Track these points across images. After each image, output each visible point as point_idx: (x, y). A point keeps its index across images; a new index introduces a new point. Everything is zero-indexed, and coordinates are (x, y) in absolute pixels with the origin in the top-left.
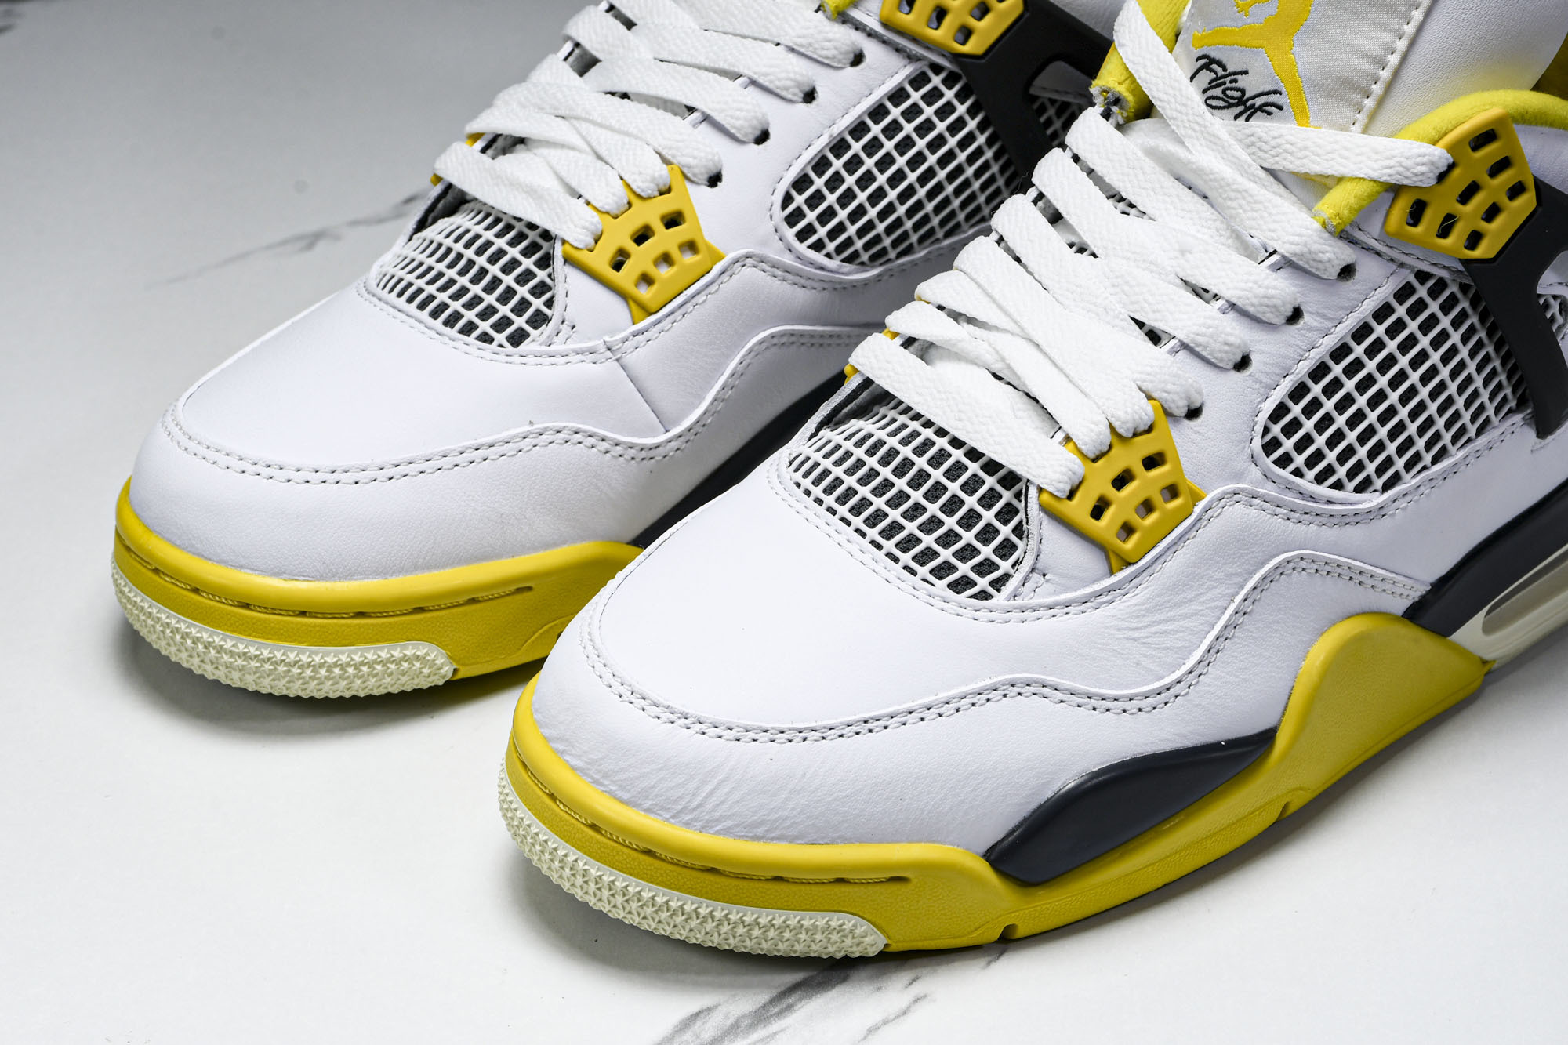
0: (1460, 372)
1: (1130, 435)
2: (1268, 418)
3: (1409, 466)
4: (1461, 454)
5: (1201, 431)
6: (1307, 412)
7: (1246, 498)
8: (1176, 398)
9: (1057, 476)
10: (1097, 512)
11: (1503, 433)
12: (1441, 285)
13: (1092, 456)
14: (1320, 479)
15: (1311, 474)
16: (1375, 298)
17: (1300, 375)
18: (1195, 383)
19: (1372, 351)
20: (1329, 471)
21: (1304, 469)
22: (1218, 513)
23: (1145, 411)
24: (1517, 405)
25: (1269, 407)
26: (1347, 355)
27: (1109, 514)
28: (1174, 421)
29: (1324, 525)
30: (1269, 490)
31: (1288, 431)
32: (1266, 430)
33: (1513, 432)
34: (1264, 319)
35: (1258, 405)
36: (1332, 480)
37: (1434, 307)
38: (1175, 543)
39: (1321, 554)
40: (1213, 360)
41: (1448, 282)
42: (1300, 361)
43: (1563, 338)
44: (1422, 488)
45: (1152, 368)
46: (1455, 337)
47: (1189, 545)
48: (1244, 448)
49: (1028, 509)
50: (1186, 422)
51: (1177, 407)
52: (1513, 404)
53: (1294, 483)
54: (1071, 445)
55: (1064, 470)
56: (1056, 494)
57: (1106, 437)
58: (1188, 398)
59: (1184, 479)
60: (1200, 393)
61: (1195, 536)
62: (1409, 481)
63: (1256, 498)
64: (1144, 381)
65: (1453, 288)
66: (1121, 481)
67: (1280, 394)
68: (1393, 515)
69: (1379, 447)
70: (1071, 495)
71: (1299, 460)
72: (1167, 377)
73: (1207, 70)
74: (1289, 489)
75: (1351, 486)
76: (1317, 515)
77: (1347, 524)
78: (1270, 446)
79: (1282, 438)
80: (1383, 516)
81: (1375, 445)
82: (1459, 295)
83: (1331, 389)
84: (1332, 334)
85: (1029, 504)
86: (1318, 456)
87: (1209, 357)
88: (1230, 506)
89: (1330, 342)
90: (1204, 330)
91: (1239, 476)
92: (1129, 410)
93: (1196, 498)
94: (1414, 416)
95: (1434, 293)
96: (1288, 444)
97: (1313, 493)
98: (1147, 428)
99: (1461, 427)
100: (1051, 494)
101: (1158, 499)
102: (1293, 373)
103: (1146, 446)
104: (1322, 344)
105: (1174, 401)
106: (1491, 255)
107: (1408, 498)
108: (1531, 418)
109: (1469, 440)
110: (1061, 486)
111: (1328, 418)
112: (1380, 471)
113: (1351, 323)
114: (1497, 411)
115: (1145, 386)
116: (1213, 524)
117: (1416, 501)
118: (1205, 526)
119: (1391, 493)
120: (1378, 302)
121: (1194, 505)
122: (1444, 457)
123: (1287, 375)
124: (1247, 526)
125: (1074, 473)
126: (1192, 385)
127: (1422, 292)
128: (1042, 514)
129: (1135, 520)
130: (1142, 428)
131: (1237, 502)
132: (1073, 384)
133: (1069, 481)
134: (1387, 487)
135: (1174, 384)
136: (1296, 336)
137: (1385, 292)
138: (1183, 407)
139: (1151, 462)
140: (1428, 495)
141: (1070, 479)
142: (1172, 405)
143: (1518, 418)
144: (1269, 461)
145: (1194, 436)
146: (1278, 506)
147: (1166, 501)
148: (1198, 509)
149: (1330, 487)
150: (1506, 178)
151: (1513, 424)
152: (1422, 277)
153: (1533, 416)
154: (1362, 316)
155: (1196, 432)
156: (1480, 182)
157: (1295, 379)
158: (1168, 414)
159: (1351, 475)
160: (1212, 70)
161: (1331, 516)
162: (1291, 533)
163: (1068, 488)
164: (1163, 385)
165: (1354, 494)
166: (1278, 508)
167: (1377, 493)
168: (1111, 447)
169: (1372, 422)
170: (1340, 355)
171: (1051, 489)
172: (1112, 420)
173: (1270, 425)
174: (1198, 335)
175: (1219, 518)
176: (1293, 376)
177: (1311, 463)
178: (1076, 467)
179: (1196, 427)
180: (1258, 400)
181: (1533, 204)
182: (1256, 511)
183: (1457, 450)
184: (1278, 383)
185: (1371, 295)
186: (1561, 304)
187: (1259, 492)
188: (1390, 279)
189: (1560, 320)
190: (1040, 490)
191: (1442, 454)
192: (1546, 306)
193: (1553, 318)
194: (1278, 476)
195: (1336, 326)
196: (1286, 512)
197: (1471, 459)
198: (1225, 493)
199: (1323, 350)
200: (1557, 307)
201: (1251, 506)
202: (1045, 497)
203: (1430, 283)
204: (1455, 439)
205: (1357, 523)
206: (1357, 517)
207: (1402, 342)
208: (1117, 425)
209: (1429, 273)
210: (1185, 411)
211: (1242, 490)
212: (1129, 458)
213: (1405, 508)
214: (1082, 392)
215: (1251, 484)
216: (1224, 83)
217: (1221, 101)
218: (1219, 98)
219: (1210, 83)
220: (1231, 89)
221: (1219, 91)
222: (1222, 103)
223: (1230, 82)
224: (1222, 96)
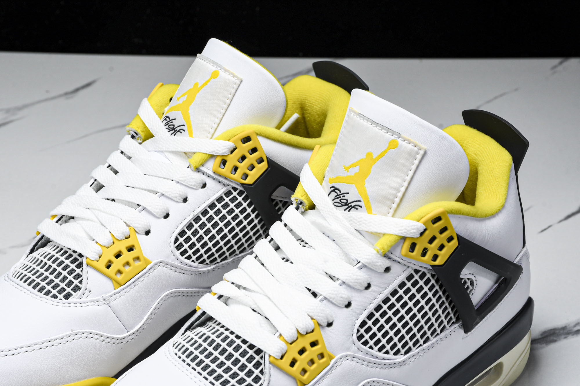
0: (433, 308)
1: (305, 333)
2: (359, 326)
3: (414, 345)
4: (435, 339)
5: (333, 332)
6: (374, 324)
7: (351, 358)
8: (322, 319)
9: (276, 350)
10: (292, 364)
11: (451, 331)
12: (424, 274)
13: (290, 342)
14: (380, 350)
15: (376, 348)
16: (399, 279)
17: (371, 310)
19: (399, 300)
20: (383, 347)
21: (374, 346)
22: (340, 364)
23: (310, 324)
24: (456, 320)
25: (359, 322)
26: (389, 301)
27: (297, 365)
28: (322, 327)
29: (382, 368)
30: (360, 355)
31: (367, 331)
32: (358, 331)
33: (455, 331)
34: (356, 288)
35: (355, 321)
36: (384, 350)
37: (421, 283)
38: (323, 376)
39: (381, 380)
40: (337, 304)
41: (427, 273)
42: (371, 304)
43: (472, 294)
44: (420, 353)
45: (313, 307)
46: (430, 295)
47: (328, 377)
48: (349, 338)
49: (265, 365)
50: (327, 328)
51: (323, 322)
52: (454, 320)
53: (369, 352)
54: (281, 338)
55: (279, 347)
56: (276, 357)
57: (295, 335)
58: (327, 319)
59: (327, 351)
60: (332, 316)
61: (331, 373)
62: (414, 351)
63: (355, 358)
64: (310, 312)
65: (428, 276)
66: (302, 352)
67: (363, 317)
68: (409, 364)
69: (403, 337)
70: (282, 358)
71: (371, 343)
72: (319, 310)
74: (368, 354)
75: (392, 352)
76: (379, 364)
77: (391, 368)
78: (360, 337)
79: (364, 334)
80: (405, 364)
81: (401, 336)
82: (431, 278)
83: (383, 315)
84: (382, 293)
85: (265, 361)
86: (379, 341)
87: (335, 303)
88: (345, 361)
89: (382, 297)
90: (333, 292)
91: (348, 349)
92: (304, 324)
93: (331, 358)
94: (415, 325)
96: (367, 336)
97: (377, 356)
98: (311, 331)
99: (434, 329)
100: (274, 357)
101: (316, 359)
102: (368, 308)
103: (312, 338)
104: (379, 297)
105: (322, 320)
106: (442, 263)
107: (415, 357)
108: (461, 325)
109: (438, 334)
110: (278, 354)
111: (382, 326)
112: (403, 346)
113: (390, 289)
114: (448, 323)
115: (310, 314)
116: (337, 369)
117: (418, 358)
118: (335, 369)
119: (408, 355)
120: (400, 281)
121: (331, 361)
122: (428, 341)
123: (366, 309)
124: (351, 369)
125: (283, 349)
126: (329, 314)
127: (417, 277)
128: (270, 365)
129: (307, 367)
130: (309, 331)
131: (347, 360)
132: (283, 313)
134: (406, 353)
135: (322, 313)
136: (369, 294)
137: (402, 278)
138: (326, 322)
139: (314, 344)
140: (422, 356)
141: (281, 351)
142: (321, 322)
143: (456, 325)
144: (359, 343)
146: (364, 361)
147: (319, 359)
148: (332, 363)
149: (384, 353)
150: (446, 234)
151: (455, 328)
152: (417, 271)
154: (394, 287)
155: (331, 332)
156: (436, 236)
158: (320, 325)
159: (392, 348)
160: (336, 192)
161: (385, 364)
162: (369, 372)
163: (280, 355)
164: (317, 314)
165: (393, 356)
166: (364, 362)
167: (402, 355)
168: (297, 338)
169: (399, 327)
170: (386, 301)
171: (274, 355)
172: (298, 328)
173: (360, 329)
174: (331, 294)
175: (340, 366)
176: (368, 310)
177: (376, 344)
178: (284, 346)
179: (331, 330)
180: (355, 319)
181: (457, 244)
182: (355, 363)
183: (433, 338)
184: (363, 312)
185: (397, 279)
186: (471, 282)
187: (356, 355)
188: (404, 272)
189: (471, 288)
190: (270, 356)
191: (427, 340)
192: (465, 282)
193: (468, 287)
194: (363, 349)
195: (384, 290)
196: (367, 363)
197: (439, 342)
198: (343, 356)
199: (379, 299)
200: (470, 283)
201: (353, 361)
202: (271, 358)
203: (420, 274)
204: (432, 334)
205: (395, 367)
206: (395, 365)
207: (410, 296)
208: (299, 330)
209: (419, 270)
210: (326, 324)
211: (349, 355)
212: (305, 343)
213: (414, 361)
214: (286, 317)
215: (353, 352)
216: (340, 197)
217: (339, 204)
218: (339, 203)
219: (335, 197)
220: (343, 199)
221: (338, 200)
222: (340, 205)
223: (343, 197)
224: (339, 202)
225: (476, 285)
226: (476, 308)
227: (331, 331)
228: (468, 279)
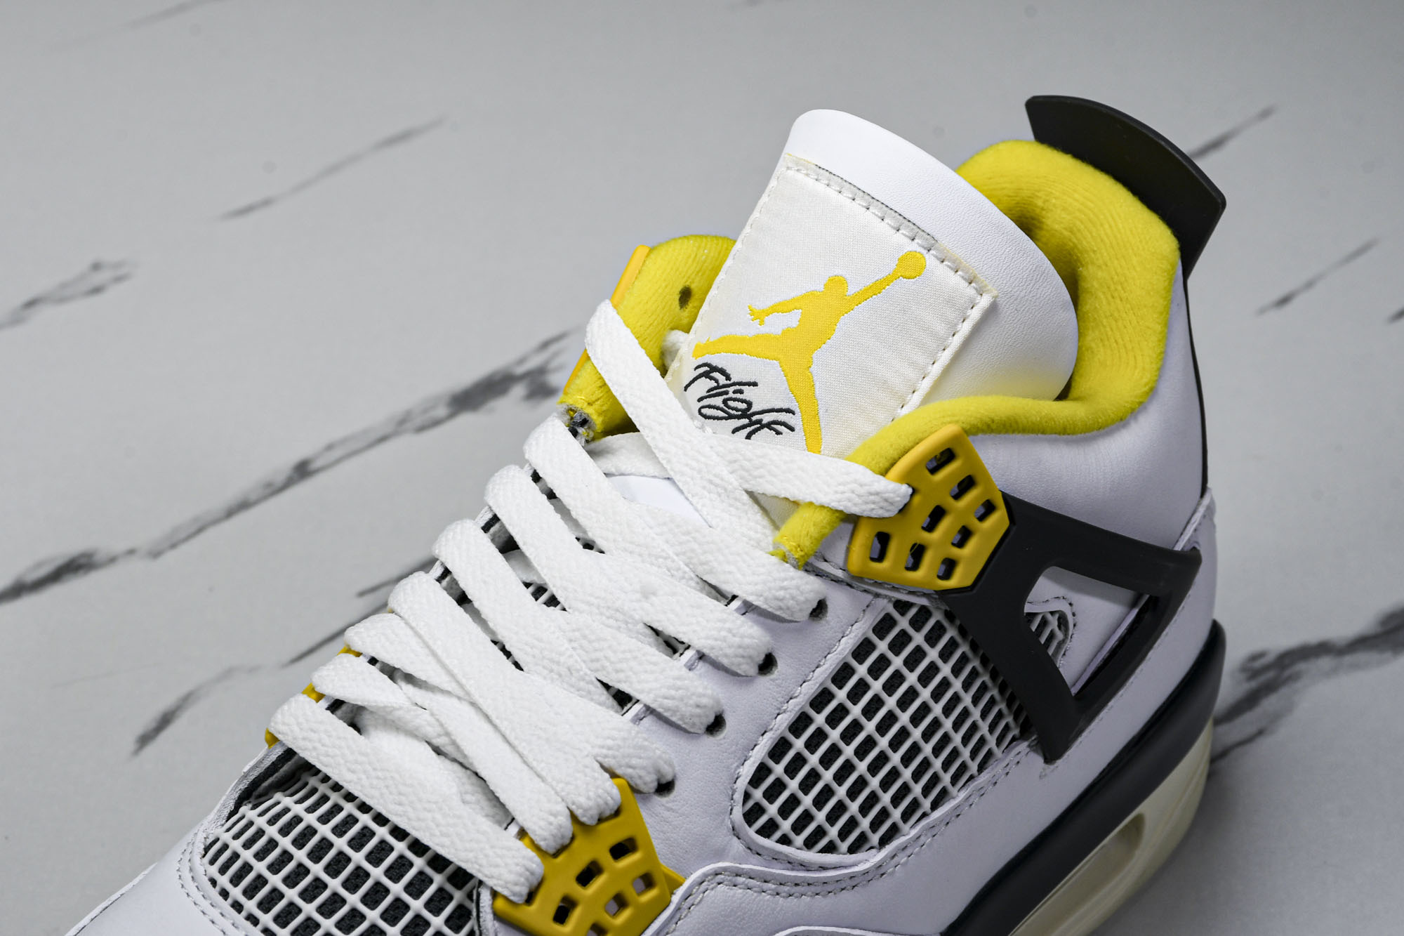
0: (954, 707)
1: (594, 822)
2: (749, 783)
3: (906, 816)
4: (962, 795)
5: (673, 808)
6: (790, 771)
7: (729, 878)
8: (642, 773)
9: (511, 877)
10: (562, 914)
11: (1008, 765)
12: (924, 614)
13: (552, 851)
14: (809, 844)
15: (799, 840)
16: (852, 635)
17: (779, 732)
18: (664, 755)
19: (856, 694)
20: (820, 832)
21: (792, 835)
22: (699, 899)
23: (608, 792)
24: (1021, 732)
25: (748, 770)
26: (829, 701)
27: (576, 915)
28: (643, 799)
29: (817, 894)
30: (754, 865)
31: (771, 795)
32: (747, 796)
33: (1018, 762)
34: (739, 671)
35: (736, 770)
36: (823, 843)
37: (918, 639)
39: (823, 928)
40: (684, 726)
41: (932, 609)
42: (778, 714)
43: (1064, 654)
44: (922, 838)
45: (613, 740)
46: (946, 670)
48: (724, 820)
49: (481, 920)
50: (658, 800)
51: (645, 784)
52: (1015, 732)
53: (781, 853)
54: (527, 840)
55: (519, 869)
56: (512, 898)
57: (567, 828)
58: (658, 772)
59: (659, 864)
60: (671, 765)
61: (674, 930)
62: (909, 832)
63: (740, 876)
64: (606, 756)
65: (937, 617)
66: (587, 875)
67: (759, 754)
68: (893, 872)
69: (872, 799)
70: (530, 898)
71: (786, 825)
72: (631, 751)
73: (706, 378)
74: (776, 859)
75: (844, 846)
76: (809, 884)
77: (843, 890)
78: (752, 814)
79: (765, 803)
80: (882, 875)
81: (868, 797)
82: (946, 623)
83: (815, 742)
84: (809, 680)
85: (481, 915)
86: (807, 817)
87: (679, 722)
88: (712, 889)
89: (809, 690)
90: (673, 692)
91: (719, 854)
92: (591, 794)
93: (674, 885)
94: (907, 761)
95: (917, 623)
96: (772, 809)
97: (804, 862)
98: (613, 812)
99: (961, 765)
100: (506, 898)
101: (630, 893)
102: (772, 729)
103: (614, 833)
104: (800, 693)
105: (640, 777)
106: (968, 582)
107: (908, 852)
108: (1037, 744)
109: (972, 778)
110: (517, 889)
111: (814, 774)
112: (875, 826)
113: (830, 665)
114: (999, 741)
115: (607, 762)
116: (693, 913)
117: (917, 854)
118: (685, 917)
119: (889, 848)
120: (857, 639)
121: (672, 893)
122: (944, 800)
123: (765, 732)
124: (732, 910)
125: (532, 873)
126: (660, 757)
127: (903, 623)
128: (497, 924)
129: (607, 918)
130: (608, 813)
131: (719, 884)
132: (528, 766)
133: (527, 884)
134: (884, 841)
135: (640, 758)
136: (771, 687)
137: (861, 629)
138: (652, 782)
139: (619, 851)
140: (930, 845)
141: (527, 879)
142: (639, 782)
143: (1023, 746)
144: (751, 832)
145: (667, 814)
146: (765, 882)
147: (640, 893)
148: (676, 899)
149: (821, 851)
150: (972, 497)
151: (1018, 754)
152: (902, 607)
153: (1038, 742)
154: (842, 657)
155: (669, 809)
156: (945, 506)
157: (774, 736)
158: (635, 790)
159: (843, 834)
160: (712, 378)
161: (825, 883)
162: (781, 910)
163: (524, 891)
164: (627, 760)
165: (848, 856)
166: (766, 884)
167: (874, 851)
168: (573, 838)
169: (862, 773)
170: (821, 702)
171: (506, 893)
172: (573, 808)
173: (751, 790)
174: (666, 698)
175: (701, 905)
176: (772, 732)
177: (798, 827)
178: (534, 866)
179: (667, 802)
180: (735, 765)
181: (1006, 523)
182: (741, 891)
183: (959, 791)
184: (757, 741)
185: (848, 632)
186: (1059, 619)
187: (743, 869)
188: (867, 613)
189: (1060, 635)
190: (495, 894)
191: (943, 795)
192: (1044, 623)
193: (1052, 636)
194: (763, 847)
195: (814, 671)
196: (773, 886)
197: (975, 799)
198: (706, 875)
199: (801, 700)
200: (1056, 623)
201: (735, 886)
202: (500, 903)
203: (913, 611)
204: (954, 780)
205: (854, 887)
206: (854, 882)
207: (888, 681)
208: (579, 812)
209: (908, 602)
210: (655, 785)
211: (725, 869)
212: (596, 849)
213: (906, 863)
214: (539, 776)
215: (734, 860)
216: (727, 393)
217: (719, 411)
218: (718, 408)
219: (708, 391)
220: (735, 400)
221: (718, 401)
222: (721, 414)
223: (735, 392)
224: (722, 406)
225: (1075, 625)
226: (1074, 691)
227: (670, 805)
228: (1052, 613)
